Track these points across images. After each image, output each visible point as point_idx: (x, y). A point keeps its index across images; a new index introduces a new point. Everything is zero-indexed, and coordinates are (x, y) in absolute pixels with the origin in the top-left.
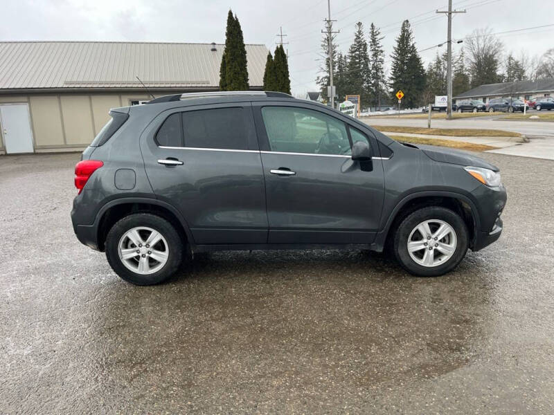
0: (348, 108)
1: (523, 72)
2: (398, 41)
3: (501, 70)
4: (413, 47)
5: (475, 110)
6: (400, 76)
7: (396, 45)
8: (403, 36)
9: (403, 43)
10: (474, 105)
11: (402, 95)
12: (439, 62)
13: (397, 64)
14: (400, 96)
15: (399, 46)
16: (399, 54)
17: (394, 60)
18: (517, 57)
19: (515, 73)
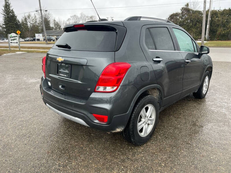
0: (14, 37)
1: (60, 26)
2: (4, 7)
3: (52, 25)
4: (12, 10)
5: (52, 41)
6: (8, 24)
7: (3, 8)
8: (6, 5)
9: (7, 8)
10: (51, 39)
11: (20, 32)
12: (26, 19)
13: (5, 17)
14: (19, 33)
15: (5, 9)
16: (6, 13)
17: (3, 16)
18: (57, 20)
19: (57, 26)
